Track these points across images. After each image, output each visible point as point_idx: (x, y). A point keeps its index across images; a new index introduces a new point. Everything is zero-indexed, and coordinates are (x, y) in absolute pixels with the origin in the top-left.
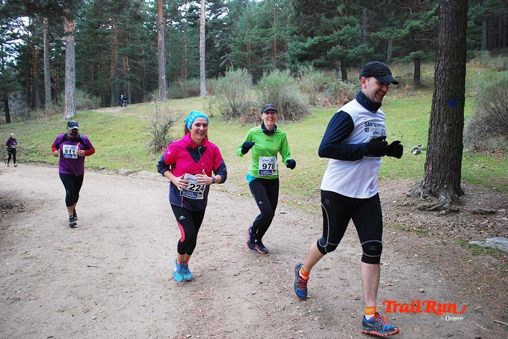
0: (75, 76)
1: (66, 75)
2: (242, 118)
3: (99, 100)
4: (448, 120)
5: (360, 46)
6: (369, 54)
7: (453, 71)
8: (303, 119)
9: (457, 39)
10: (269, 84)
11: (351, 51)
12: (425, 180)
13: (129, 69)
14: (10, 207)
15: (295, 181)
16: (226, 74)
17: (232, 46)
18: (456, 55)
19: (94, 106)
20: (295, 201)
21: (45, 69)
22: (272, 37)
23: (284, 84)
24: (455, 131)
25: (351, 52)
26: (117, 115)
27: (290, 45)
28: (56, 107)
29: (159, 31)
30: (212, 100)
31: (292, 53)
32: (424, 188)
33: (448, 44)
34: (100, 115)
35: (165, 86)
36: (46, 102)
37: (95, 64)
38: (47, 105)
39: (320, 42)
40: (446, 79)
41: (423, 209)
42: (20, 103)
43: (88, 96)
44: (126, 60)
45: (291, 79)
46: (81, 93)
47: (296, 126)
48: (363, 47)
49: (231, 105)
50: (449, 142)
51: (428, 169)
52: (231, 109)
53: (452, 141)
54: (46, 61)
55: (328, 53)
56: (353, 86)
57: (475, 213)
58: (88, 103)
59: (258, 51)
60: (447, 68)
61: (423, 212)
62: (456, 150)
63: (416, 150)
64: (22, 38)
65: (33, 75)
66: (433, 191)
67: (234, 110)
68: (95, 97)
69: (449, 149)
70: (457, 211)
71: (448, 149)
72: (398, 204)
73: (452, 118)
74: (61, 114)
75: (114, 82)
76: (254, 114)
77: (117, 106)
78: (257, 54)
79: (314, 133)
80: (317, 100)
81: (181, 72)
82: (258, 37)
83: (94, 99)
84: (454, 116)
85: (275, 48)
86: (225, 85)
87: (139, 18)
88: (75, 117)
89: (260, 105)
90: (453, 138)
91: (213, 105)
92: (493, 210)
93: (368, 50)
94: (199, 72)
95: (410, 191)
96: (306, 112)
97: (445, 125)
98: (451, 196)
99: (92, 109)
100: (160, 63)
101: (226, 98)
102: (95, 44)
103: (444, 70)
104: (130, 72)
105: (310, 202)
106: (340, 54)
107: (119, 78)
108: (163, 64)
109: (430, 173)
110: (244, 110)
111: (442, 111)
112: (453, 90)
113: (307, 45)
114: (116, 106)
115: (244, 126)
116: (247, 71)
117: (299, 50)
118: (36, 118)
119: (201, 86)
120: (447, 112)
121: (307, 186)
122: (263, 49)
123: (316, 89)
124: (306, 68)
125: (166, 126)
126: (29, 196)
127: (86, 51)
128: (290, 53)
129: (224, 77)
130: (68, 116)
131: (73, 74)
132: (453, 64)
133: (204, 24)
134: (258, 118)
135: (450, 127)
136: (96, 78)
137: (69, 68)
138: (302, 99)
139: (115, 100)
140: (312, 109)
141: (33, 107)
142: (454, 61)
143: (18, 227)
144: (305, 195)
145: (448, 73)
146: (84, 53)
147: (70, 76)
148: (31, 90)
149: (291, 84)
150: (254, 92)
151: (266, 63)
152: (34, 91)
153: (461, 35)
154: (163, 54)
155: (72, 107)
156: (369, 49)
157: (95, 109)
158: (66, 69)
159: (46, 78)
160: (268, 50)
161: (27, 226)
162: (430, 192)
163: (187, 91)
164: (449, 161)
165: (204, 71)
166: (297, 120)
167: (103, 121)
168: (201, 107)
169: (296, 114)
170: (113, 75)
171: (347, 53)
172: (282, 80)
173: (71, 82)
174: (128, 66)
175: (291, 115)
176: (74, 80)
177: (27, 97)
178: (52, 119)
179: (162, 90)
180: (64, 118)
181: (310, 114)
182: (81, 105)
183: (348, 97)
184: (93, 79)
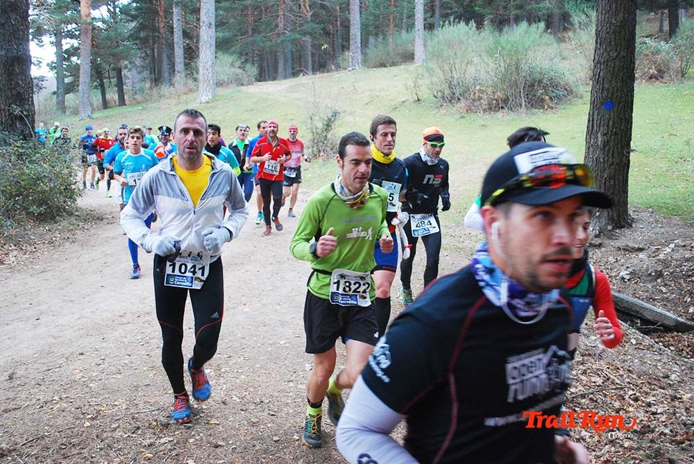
0: (214, 35)
1: (201, 34)
2: (463, 104)
3: (253, 70)
4: (602, 128)
7: (609, 64)
8: (564, 106)
9: (614, 22)
10: (503, 48)
13: (310, 14)
14: (101, 219)
18: (613, 43)
19: (245, 80)
21: (175, 19)
24: (611, 143)
28: (190, 81)
33: (604, 28)
34: (253, 95)
35: (360, 45)
36: (176, 72)
38: (177, 77)
40: (601, 75)
42: (140, 73)
43: (238, 63)
46: (227, 59)
47: (547, 119)
50: (602, 156)
52: (447, 90)
53: (608, 156)
54: (176, 8)
57: (619, 249)
58: (237, 75)
60: (602, 61)
62: (612, 167)
65: (159, 28)
68: (248, 66)
69: (604, 166)
70: (600, 246)
71: (602, 165)
73: (608, 126)
74: (194, 95)
75: (282, 38)
76: (480, 98)
77: (290, 78)
81: (389, 20)
83: (247, 69)
84: (611, 124)
88: (214, 99)
89: (490, 82)
90: (609, 151)
91: (420, 82)
92: (641, 246)
96: (574, 93)
97: (599, 135)
98: (600, 228)
99: (242, 85)
103: (599, 62)
104: (312, 20)
107: (292, 30)
108: (357, 9)
110: (466, 91)
111: (595, 117)
112: (608, 89)
114: (285, 79)
115: (462, 117)
116: (474, 25)
118: (159, 99)
119: (416, 46)
120: (601, 118)
125: (329, 120)
130: (204, 99)
131: (212, 32)
132: (608, 55)
135: (605, 137)
136: (255, 31)
139: (285, 70)
141: (157, 80)
142: (611, 50)
145: (602, 67)
147: (207, 36)
148: (156, 54)
152: (160, 54)
153: (621, 15)
155: (209, 84)
157: (249, 84)
158: (201, 24)
159: (175, 35)
163: (398, 54)
164: (603, 182)
166: (552, 108)
169: (551, 98)
170: (281, 25)
173: (209, 46)
174: (308, 8)
175: (543, 100)
176: (214, 42)
177: (150, 63)
178: (179, 103)
179: (354, 53)
180: (197, 101)
181: (581, 97)
182: (226, 79)
183: (656, 68)
184: (250, 33)
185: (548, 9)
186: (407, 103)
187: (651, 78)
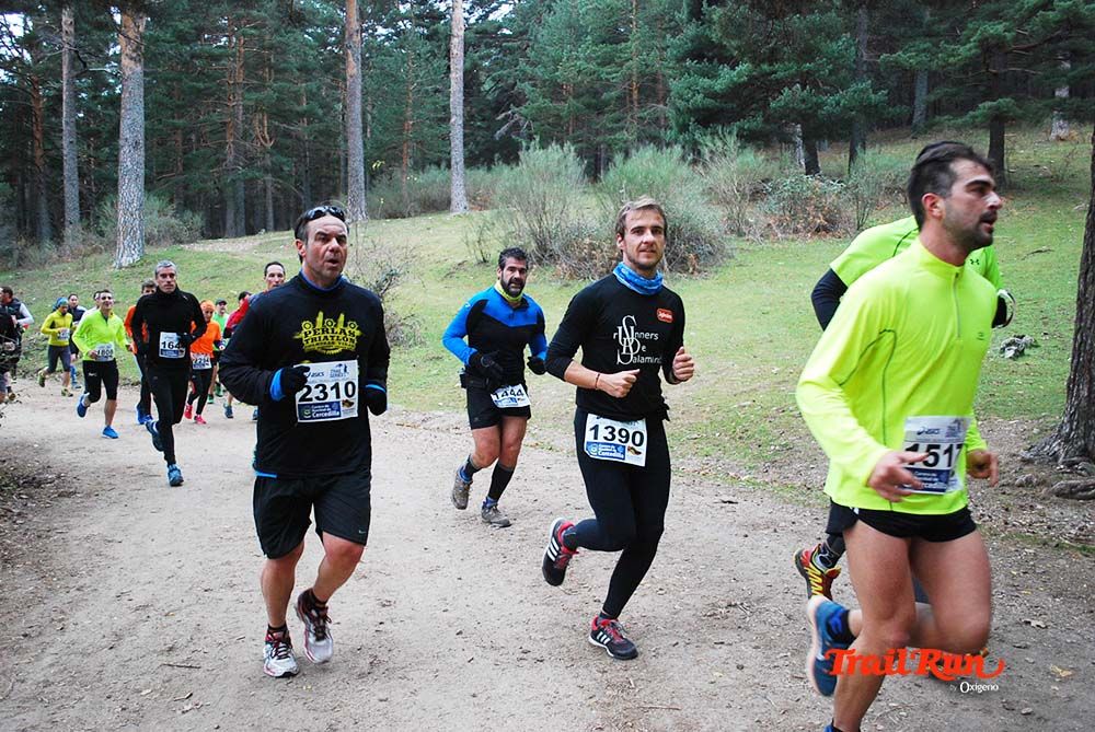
0: (142, 160)
1: (121, 158)
2: (562, 267)
3: (198, 220)
5: (854, 87)
6: (876, 106)
8: (714, 269)
10: (630, 181)
11: (831, 100)
12: (1071, 422)
13: (269, 145)
14: (34, 482)
15: (722, 423)
16: (522, 157)
17: (526, 87)
19: (186, 235)
20: (732, 474)
21: (65, 145)
22: (627, 64)
23: (666, 183)
25: (831, 102)
26: (246, 257)
27: (675, 85)
29: (349, 52)
30: (485, 221)
31: (681, 104)
32: (1067, 440)
34: (204, 257)
35: (363, 185)
36: (67, 223)
37: (187, 132)
38: (68, 231)
39: (752, 78)
41: (1069, 494)
43: (170, 210)
44: (261, 122)
45: (685, 170)
46: (156, 203)
47: (700, 287)
48: (862, 91)
49: (534, 234)
51: (1078, 396)
52: (534, 245)
54: (67, 123)
55: (773, 105)
56: (837, 187)
58: (172, 227)
59: (594, 101)
61: (1070, 501)
63: (1015, 348)
64: (6, 66)
65: (33, 157)
66: (1090, 448)
67: (542, 247)
68: (188, 214)
72: (1003, 481)
74: (105, 255)
75: (232, 176)
76: (592, 257)
77: (242, 236)
78: (588, 106)
79: (746, 303)
80: (747, 223)
81: (402, 151)
82: (592, 66)
83: (185, 218)
85: (636, 92)
86: (518, 183)
87: (298, 19)
88: (143, 256)
89: (607, 233)
91: (487, 235)
93: (873, 96)
94: (449, 153)
95: (1029, 450)
96: (721, 250)
99: (181, 242)
100: (352, 129)
101: (520, 217)
102: (187, 83)
104: (274, 152)
105: (773, 474)
106: (803, 106)
107: (247, 165)
108: (359, 131)
109: (1084, 403)
110: (567, 247)
113: (719, 85)
114: (237, 235)
115: (567, 285)
116: (572, 149)
117: (699, 97)
118: (43, 263)
119: (453, 188)
121: (756, 436)
122: (605, 96)
123: (744, 196)
124: (719, 144)
125: (381, 287)
126: (67, 457)
127: (166, 100)
128: (674, 104)
129: (517, 165)
130: (126, 260)
131: (140, 155)
133: (462, 33)
134: (602, 266)
136: (186, 167)
137: (130, 141)
138: (710, 219)
139: (235, 223)
140: (735, 244)
141: (34, 237)
143: (75, 532)
144: (756, 458)
146: (161, 104)
147: (131, 161)
148: (27, 196)
149: (685, 181)
150: (592, 201)
151: (612, 131)
152: (34, 197)
154: (357, 106)
155: (135, 237)
156: (875, 92)
157: (189, 242)
158: (121, 142)
159: (66, 167)
160: (618, 98)
161: (95, 529)
162: (1085, 452)
163: (416, 200)
165: (461, 149)
166: (699, 272)
167: (212, 272)
168: (458, 237)
169: (697, 257)
170: (230, 158)
171: (819, 106)
172: (664, 173)
173: (134, 177)
174: (267, 137)
175: (684, 260)
176: (143, 171)
177: (18, 211)
178: (84, 268)
179: (356, 195)
180: (114, 265)
181: (731, 257)
182: (156, 232)
183: (824, 216)
184: (181, 169)
185: (625, 142)
186: (466, 266)
187: (818, 230)
